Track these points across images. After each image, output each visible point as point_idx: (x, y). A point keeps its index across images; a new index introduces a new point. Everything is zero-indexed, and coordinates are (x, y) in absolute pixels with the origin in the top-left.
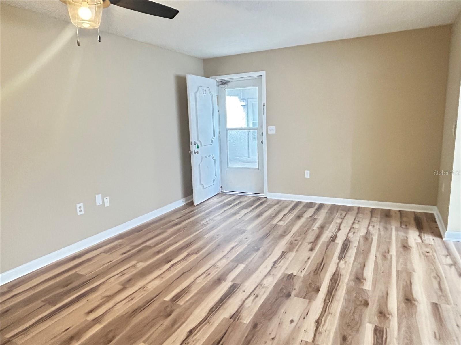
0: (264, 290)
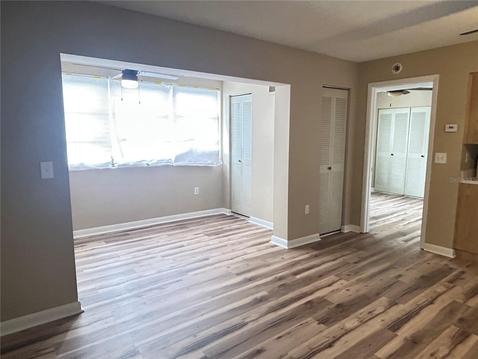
0: (360, 316)
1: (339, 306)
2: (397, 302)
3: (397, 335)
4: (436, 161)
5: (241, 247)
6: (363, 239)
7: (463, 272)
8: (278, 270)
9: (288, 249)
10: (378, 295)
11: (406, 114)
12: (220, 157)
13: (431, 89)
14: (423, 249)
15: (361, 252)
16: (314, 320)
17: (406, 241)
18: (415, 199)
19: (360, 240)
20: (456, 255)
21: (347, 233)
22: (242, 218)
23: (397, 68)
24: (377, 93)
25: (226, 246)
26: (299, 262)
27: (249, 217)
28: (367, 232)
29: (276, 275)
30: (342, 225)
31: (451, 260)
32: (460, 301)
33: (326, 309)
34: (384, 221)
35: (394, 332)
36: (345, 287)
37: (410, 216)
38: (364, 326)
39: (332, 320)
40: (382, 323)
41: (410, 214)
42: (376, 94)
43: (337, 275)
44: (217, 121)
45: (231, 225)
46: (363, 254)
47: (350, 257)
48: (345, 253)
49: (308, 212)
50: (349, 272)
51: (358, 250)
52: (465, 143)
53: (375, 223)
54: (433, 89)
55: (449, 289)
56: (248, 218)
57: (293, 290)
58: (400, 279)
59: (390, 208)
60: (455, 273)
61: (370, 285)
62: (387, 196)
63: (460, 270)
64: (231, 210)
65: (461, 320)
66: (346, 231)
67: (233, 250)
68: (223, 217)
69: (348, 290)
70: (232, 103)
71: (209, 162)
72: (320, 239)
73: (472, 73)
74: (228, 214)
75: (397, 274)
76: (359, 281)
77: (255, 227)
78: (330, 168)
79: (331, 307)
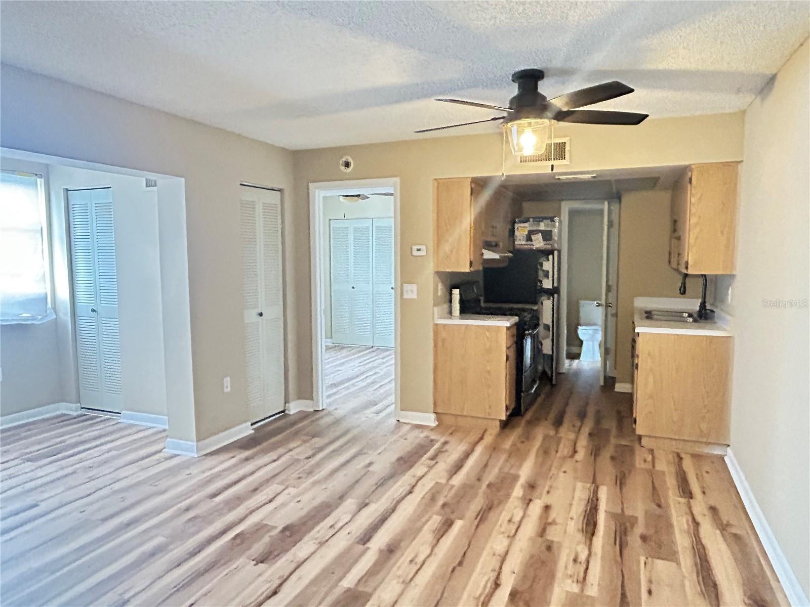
1: (285, 529)
2: (367, 501)
3: (368, 548)
4: (406, 296)
5: (105, 469)
6: (317, 419)
7: (446, 443)
8: (182, 495)
9: (198, 457)
10: (342, 498)
11: (368, 227)
12: (49, 305)
13: (392, 194)
14: (398, 421)
15: (316, 439)
16: (248, 561)
17: (378, 413)
18: (387, 350)
19: (313, 421)
20: (437, 420)
21: (293, 414)
22: (105, 416)
23: (347, 165)
24: (323, 197)
25: (74, 472)
26: (218, 475)
27: (120, 413)
28: (324, 408)
29: (179, 506)
30: (285, 403)
31: (432, 430)
32: (443, 481)
33: (266, 539)
34: (347, 388)
35: (364, 544)
36: (294, 497)
37: (382, 376)
38: (323, 548)
39: (276, 553)
40: (348, 537)
41: (382, 373)
42: (321, 199)
43: (281, 483)
44: (39, 235)
45: (81, 433)
46: (318, 442)
47: (299, 450)
48: (292, 445)
49: (229, 389)
50: (299, 474)
51: (310, 438)
52: (436, 270)
53: (334, 394)
54: (394, 195)
55: (431, 467)
56: (117, 414)
57: (210, 523)
58: (370, 469)
59: (355, 368)
60: (437, 446)
61: (330, 486)
62: (350, 351)
63: (442, 440)
64: (79, 405)
65: (444, 505)
66: (292, 413)
67: (91, 479)
68: (64, 420)
69: (299, 501)
70: (71, 203)
71: (24, 315)
72: (253, 431)
73: (435, 179)
74: (75, 414)
75: (367, 461)
76: (314, 484)
77: (134, 429)
78: (261, 315)
79: (275, 532)
